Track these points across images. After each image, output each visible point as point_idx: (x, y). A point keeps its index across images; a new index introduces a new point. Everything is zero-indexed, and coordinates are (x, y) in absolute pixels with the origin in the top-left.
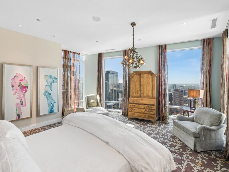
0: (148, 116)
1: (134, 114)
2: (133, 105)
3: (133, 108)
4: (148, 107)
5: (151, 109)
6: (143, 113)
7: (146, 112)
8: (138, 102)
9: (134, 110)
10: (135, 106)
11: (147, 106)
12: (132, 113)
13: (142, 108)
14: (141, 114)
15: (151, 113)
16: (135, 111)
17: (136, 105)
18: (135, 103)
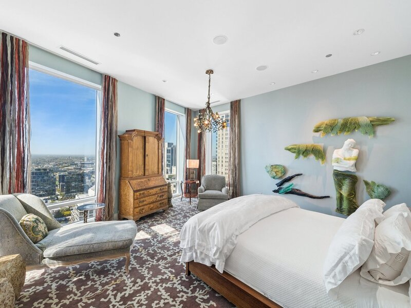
0: (160, 204)
1: (143, 209)
2: (142, 192)
3: (142, 198)
4: (161, 189)
5: (164, 192)
6: (154, 202)
7: (158, 198)
8: (147, 186)
9: (143, 201)
10: (143, 193)
11: (159, 188)
12: (139, 208)
13: (154, 195)
14: (152, 205)
15: (164, 197)
16: (145, 203)
17: (145, 192)
18: (144, 187)
